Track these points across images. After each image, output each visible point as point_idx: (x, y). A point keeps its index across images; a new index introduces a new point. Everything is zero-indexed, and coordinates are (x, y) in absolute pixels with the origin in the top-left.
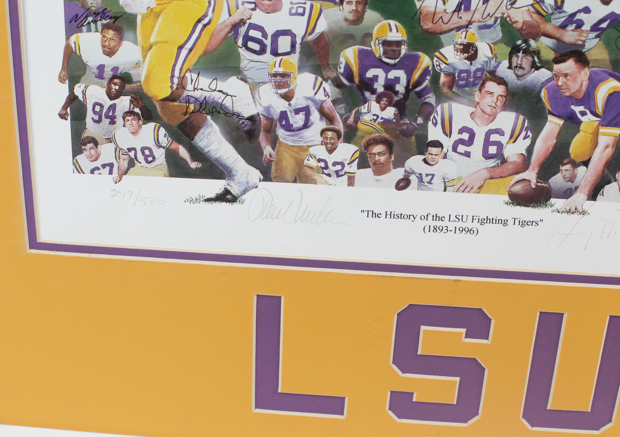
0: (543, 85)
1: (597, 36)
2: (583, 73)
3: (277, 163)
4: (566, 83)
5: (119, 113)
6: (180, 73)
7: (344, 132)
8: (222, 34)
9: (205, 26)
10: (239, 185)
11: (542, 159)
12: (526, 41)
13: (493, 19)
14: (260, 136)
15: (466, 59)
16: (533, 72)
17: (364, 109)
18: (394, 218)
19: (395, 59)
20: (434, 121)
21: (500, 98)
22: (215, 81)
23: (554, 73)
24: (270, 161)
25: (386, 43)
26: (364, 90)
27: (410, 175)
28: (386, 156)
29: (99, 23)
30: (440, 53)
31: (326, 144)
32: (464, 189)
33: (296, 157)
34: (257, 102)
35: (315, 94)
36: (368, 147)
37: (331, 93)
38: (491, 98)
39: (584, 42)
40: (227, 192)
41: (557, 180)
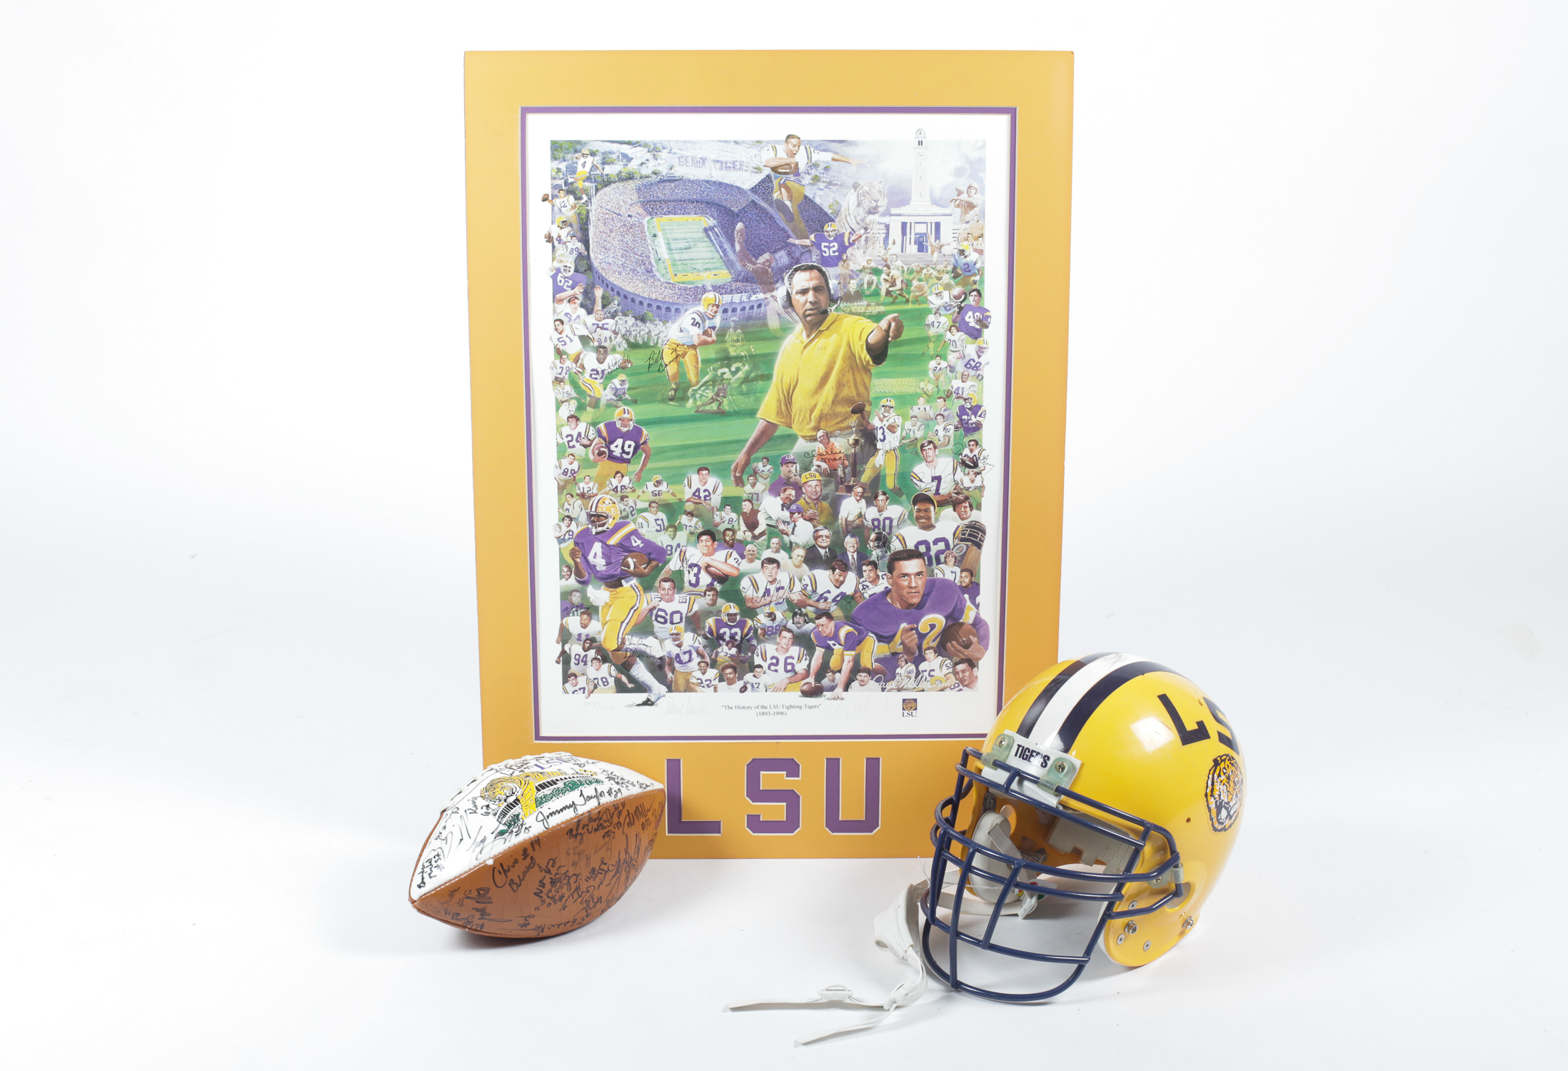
0: (811, 631)
1: (836, 605)
2: (831, 623)
3: (675, 682)
4: (823, 629)
5: (589, 659)
6: (622, 636)
7: (710, 662)
8: (644, 615)
9: (635, 611)
10: (655, 695)
11: (816, 671)
12: (800, 609)
13: (782, 599)
14: (666, 667)
15: (770, 620)
16: (806, 624)
17: (720, 650)
18: (740, 708)
19: (734, 622)
20: (757, 654)
21: (790, 639)
22: (641, 639)
23: (816, 624)
24: (672, 681)
25: (729, 615)
26: (719, 640)
27: (747, 684)
28: (733, 674)
29: (579, 611)
30: (757, 618)
31: (701, 670)
32: (776, 690)
33: (685, 678)
34: (663, 649)
35: (694, 643)
36: (723, 670)
37: (702, 642)
38: (785, 640)
39: (830, 607)
40: (648, 700)
41: (825, 682)
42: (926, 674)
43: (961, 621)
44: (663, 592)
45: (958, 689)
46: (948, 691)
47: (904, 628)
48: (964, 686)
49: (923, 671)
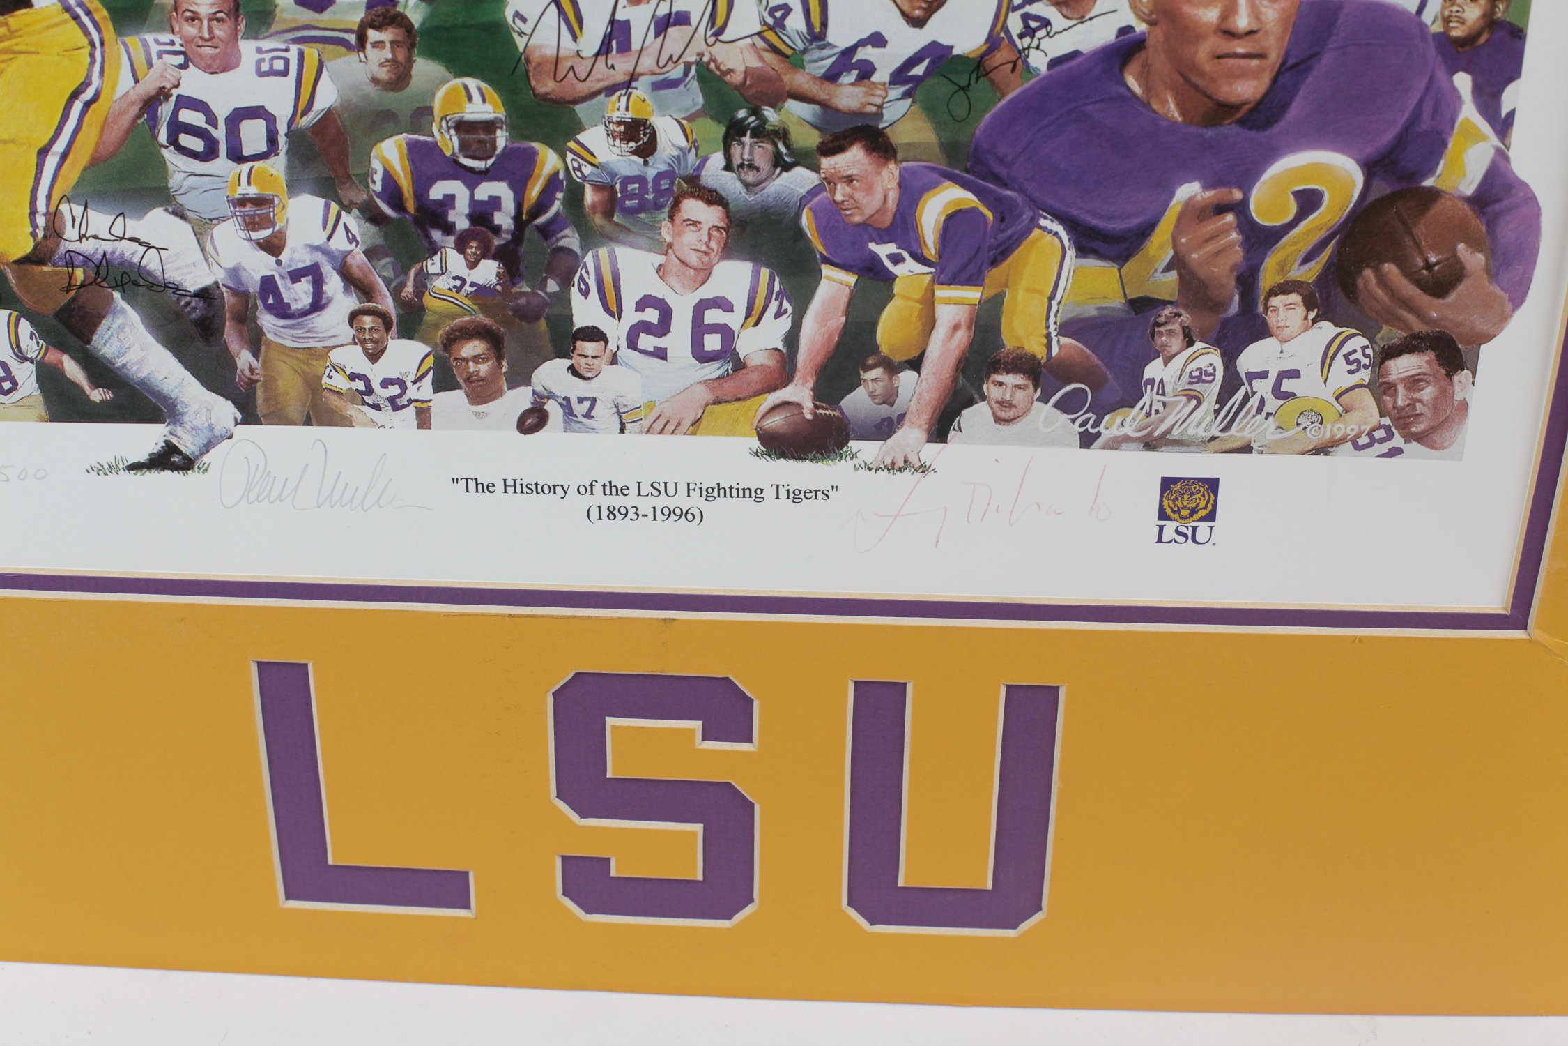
0: (803, 203)
1: (906, 95)
2: (885, 172)
3: (265, 384)
4: (851, 197)
6: (48, 205)
7: (398, 315)
8: (125, 121)
9: (87, 105)
10: (194, 433)
11: (819, 359)
12: (755, 111)
13: (681, 67)
14: (226, 330)
15: (633, 153)
16: (779, 175)
17: (433, 266)
18: (522, 492)
19: (486, 159)
20: (582, 286)
21: (715, 233)
22: (120, 219)
23: (823, 175)
24: (253, 382)
25: (463, 127)
26: (428, 227)
27: (546, 400)
28: (490, 363)
30: (578, 142)
31: (363, 342)
32: (663, 426)
33: (303, 372)
34: (211, 260)
35: (329, 238)
36: (450, 345)
37: (362, 235)
38: (695, 234)
39: (880, 107)
40: (170, 449)
41: (857, 402)
42: (1263, 388)
43: (1428, 183)
44: (191, 30)
45: (1385, 447)
46: (1344, 458)
47: (1189, 203)
48: (1409, 437)
49: (1252, 376)
